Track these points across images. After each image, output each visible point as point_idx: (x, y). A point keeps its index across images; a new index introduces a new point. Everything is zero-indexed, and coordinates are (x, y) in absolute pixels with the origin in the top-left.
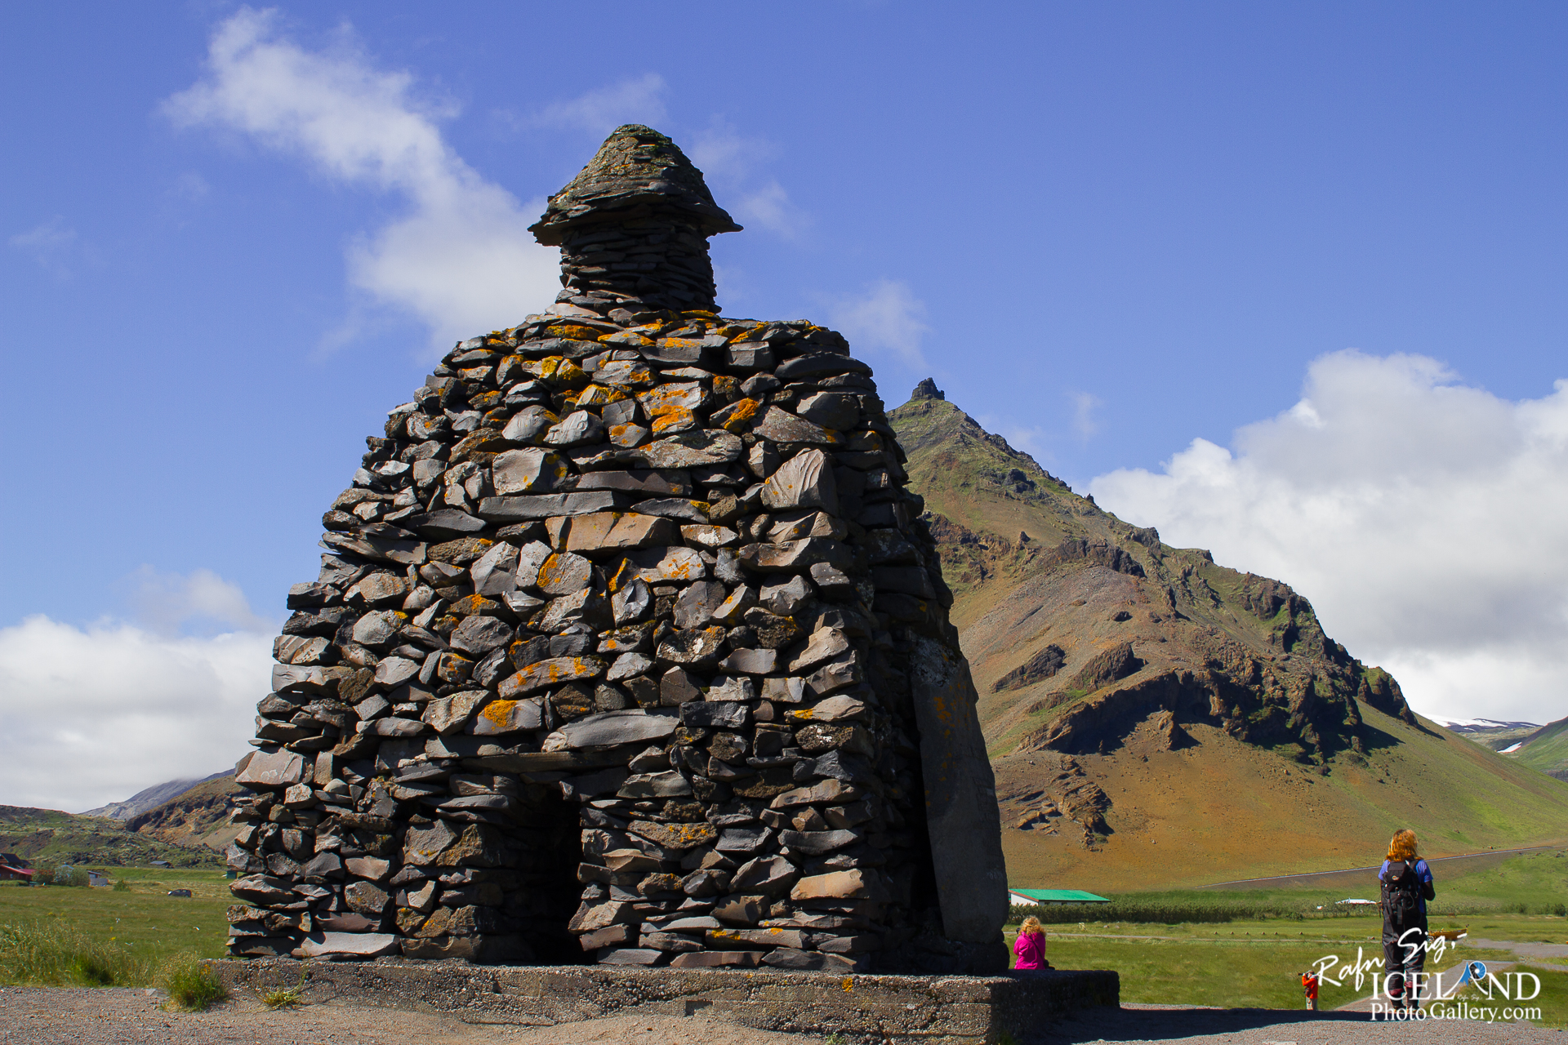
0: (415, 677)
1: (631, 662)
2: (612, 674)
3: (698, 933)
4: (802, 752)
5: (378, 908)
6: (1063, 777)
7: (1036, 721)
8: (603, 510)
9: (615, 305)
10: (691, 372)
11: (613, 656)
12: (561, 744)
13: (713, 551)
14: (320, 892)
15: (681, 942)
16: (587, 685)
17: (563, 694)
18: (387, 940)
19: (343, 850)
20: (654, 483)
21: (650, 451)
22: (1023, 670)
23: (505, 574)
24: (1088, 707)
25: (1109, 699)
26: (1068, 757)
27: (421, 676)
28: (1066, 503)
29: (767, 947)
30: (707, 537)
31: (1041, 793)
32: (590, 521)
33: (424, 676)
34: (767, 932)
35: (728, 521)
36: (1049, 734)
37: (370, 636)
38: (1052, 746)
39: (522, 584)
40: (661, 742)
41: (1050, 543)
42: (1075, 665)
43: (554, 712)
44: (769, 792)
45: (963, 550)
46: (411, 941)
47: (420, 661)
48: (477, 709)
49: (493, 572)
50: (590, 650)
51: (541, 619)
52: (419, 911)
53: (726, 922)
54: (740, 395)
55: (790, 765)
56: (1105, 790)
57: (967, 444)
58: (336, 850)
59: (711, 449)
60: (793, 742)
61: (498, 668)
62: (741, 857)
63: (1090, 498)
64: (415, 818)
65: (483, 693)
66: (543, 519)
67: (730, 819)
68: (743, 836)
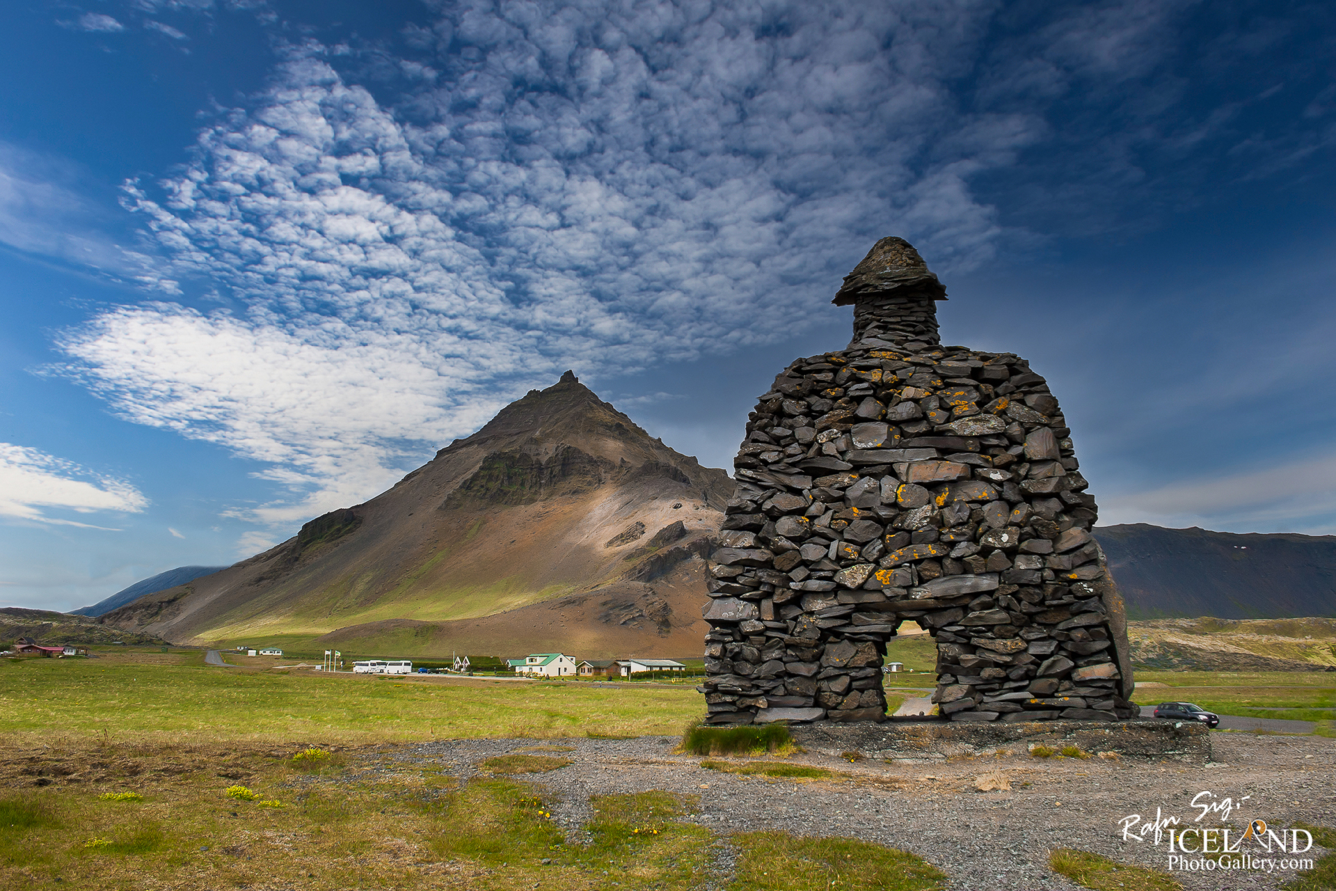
0: (826, 556)
1: (967, 547)
2: (954, 554)
3: (1020, 701)
4: (1076, 597)
5: (812, 693)
6: (646, 595)
7: (629, 565)
8: (931, 459)
9: (907, 341)
10: (965, 381)
11: (952, 545)
12: (928, 595)
13: (1000, 483)
14: (772, 684)
15: (1012, 706)
16: (938, 560)
17: (924, 565)
18: (818, 712)
19: (784, 659)
20: (957, 444)
21: (953, 425)
22: (622, 535)
23: (872, 495)
24: (659, 557)
25: (670, 553)
26: (648, 585)
27: (830, 555)
28: (646, 442)
29: (1062, 709)
30: (996, 476)
31: (632, 605)
32: (923, 466)
33: (832, 555)
34: (1063, 699)
35: (1005, 467)
36: (637, 571)
37: (789, 531)
38: (638, 578)
39: (885, 501)
40: (990, 593)
41: (638, 464)
42: (650, 533)
43: (919, 576)
44: (1057, 621)
45: (588, 468)
46: (836, 712)
47: (828, 547)
48: (871, 574)
49: (863, 494)
50: (937, 541)
51: (903, 522)
52: (838, 694)
53: (1037, 696)
54: (997, 395)
55: (1070, 604)
56: (669, 603)
57: (592, 408)
58: (780, 659)
59: (987, 425)
60: (1070, 592)
61: (880, 551)
62: (1043, 657)
63: (660, 440)
64: (831, 639)
65: (872, 566)
66: (891, 464)
67: (1033, 636)
68: (1042, 646)
